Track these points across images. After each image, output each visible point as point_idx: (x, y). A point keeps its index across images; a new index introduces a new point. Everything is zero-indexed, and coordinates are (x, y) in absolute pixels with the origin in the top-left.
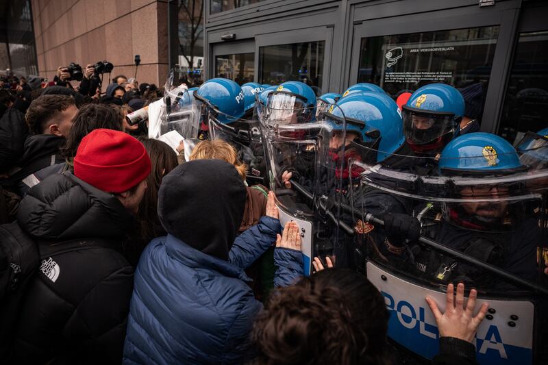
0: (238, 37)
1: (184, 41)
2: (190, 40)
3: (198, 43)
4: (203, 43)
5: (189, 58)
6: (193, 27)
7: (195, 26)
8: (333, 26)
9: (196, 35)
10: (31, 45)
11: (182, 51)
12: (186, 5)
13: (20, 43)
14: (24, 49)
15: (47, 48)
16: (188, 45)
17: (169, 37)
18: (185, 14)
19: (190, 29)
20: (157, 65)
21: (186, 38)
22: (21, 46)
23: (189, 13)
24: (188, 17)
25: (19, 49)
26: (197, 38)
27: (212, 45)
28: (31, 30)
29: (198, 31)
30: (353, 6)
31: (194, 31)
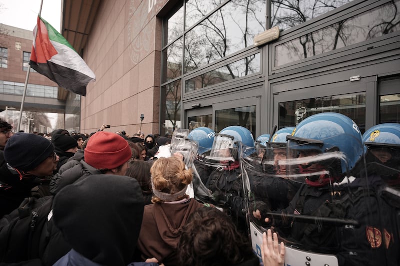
0: (202, 106)
1: (170, 111)
2: (174, 111)
3: (178, 112)
4: (181, 112)
5: (173, 121)
6: (176, 103)
7: (177, 102)
8: (260, 97)
9: (178, 107)
10: (78, 114)
11: (169, 117)
12: (173, 90)
13: (72, 114)
14: (73, 117)
15: (87, 116)
16: (173, 114)
17: (160, 107)
18: (172, 95)
19: (175, 105)
20: (152, 124)
21: (172, 109)
22: (72, 115)
23: (174, 95)
24: (173, 97)
25: (71, 117)
26: (178, 110)
27: (186, 111)
28: (79, 106)
29: (179, 105)
30: (272, 85)
31: (177, 105)
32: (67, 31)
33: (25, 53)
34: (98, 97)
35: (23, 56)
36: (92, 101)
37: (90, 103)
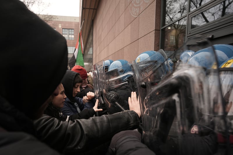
0: (217, 36)
15: (97, 62)
32: (84, 9)
33: (63, 29)
34: (105, 48)
35: (62, 31)
36: (101, 52)
37: (99, 53)
